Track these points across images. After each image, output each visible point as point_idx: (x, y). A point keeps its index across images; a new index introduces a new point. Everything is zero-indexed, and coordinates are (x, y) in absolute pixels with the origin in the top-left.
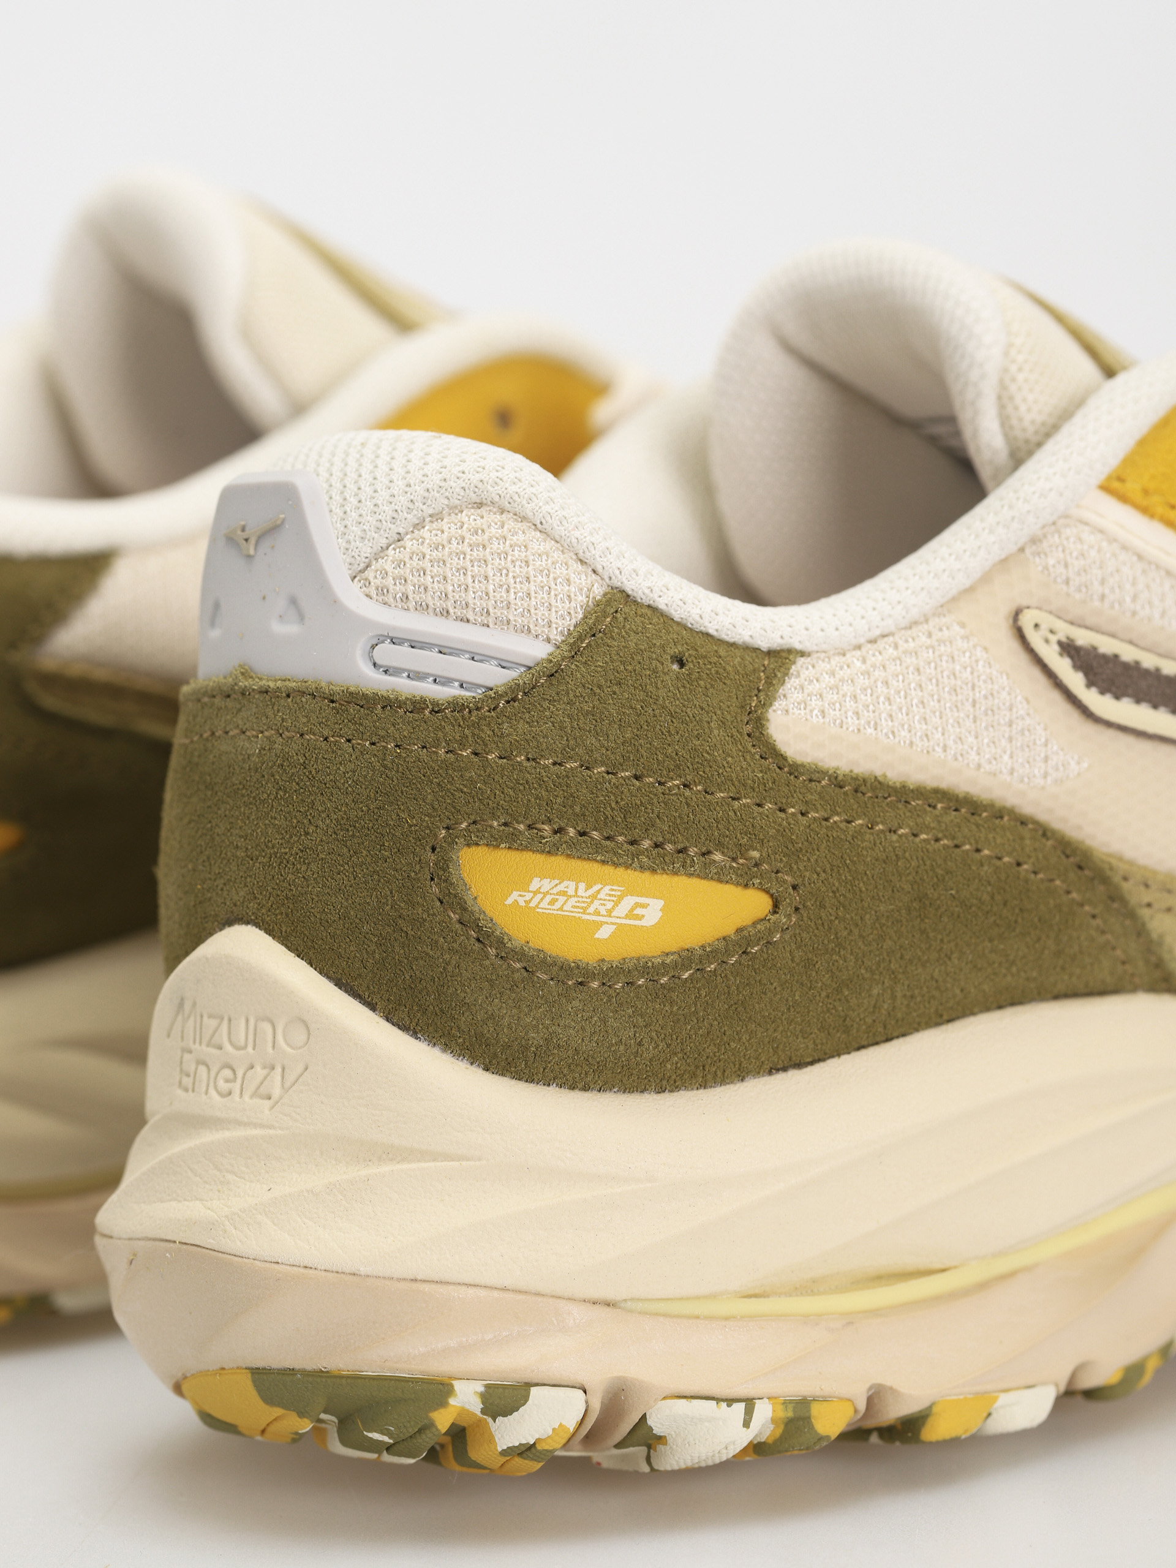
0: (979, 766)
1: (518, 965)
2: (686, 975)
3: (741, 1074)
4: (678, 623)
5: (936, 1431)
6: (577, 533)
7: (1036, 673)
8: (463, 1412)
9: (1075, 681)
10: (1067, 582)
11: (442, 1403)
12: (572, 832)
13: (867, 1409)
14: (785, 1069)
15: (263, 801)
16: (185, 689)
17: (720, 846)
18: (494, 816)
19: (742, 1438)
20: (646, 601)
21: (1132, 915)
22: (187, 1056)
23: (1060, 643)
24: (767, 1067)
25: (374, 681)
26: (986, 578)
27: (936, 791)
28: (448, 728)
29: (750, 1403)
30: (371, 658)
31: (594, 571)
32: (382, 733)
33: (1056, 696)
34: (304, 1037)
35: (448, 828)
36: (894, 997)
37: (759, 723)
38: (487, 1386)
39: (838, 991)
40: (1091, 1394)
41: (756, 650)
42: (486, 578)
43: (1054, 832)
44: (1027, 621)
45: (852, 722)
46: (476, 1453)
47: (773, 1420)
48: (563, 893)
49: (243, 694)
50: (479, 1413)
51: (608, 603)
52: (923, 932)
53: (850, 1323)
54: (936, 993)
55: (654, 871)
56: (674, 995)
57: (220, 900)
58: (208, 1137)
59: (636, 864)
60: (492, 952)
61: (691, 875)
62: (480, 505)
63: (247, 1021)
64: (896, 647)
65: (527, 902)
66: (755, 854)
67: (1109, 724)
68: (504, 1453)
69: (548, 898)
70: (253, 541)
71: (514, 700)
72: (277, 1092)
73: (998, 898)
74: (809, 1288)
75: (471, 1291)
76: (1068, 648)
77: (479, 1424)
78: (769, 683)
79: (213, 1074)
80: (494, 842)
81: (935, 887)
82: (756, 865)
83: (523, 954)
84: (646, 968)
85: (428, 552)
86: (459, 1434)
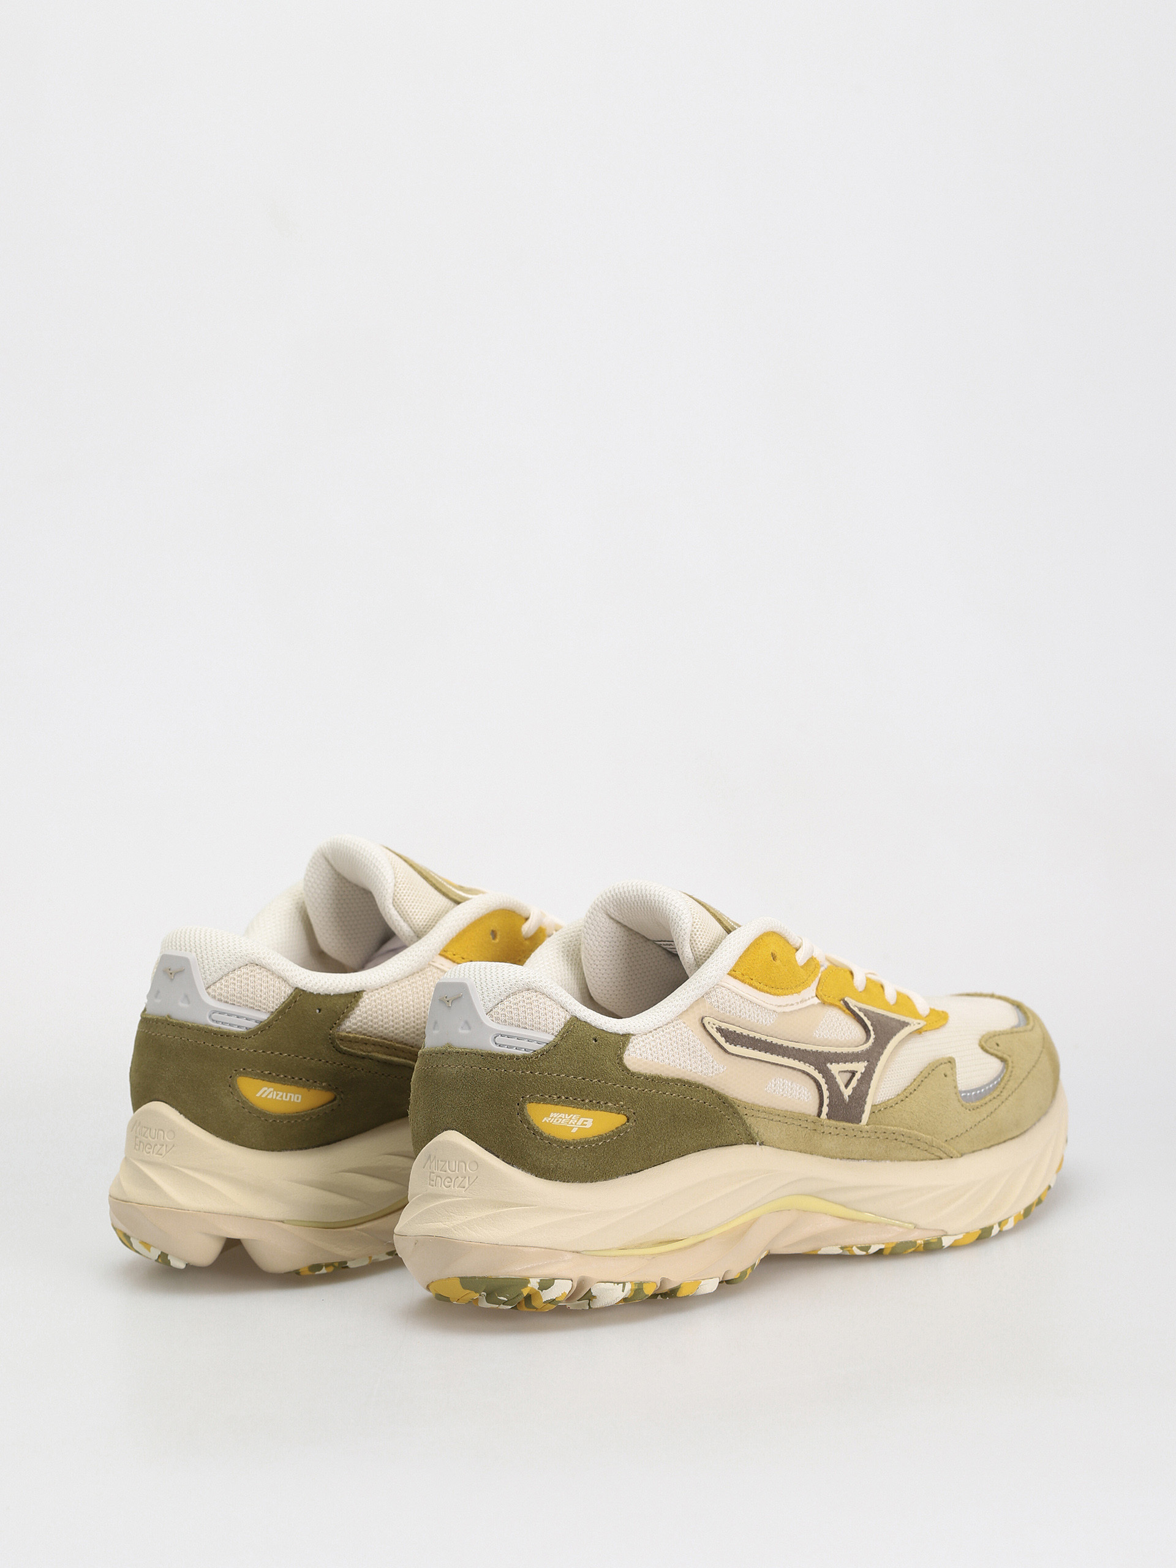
0: (691, 1070)
1: (547, 1142)
2: (600, 1144)
3: (617, 1175)
4: (594, 1027)
5: (682, 1293)
6: (561, 998)
7: (709, 1038)
8: (532, 1288)
9: (722, 1040)
10: (718, 1007)
11: (526, 1286)
12: (563, 1097)
13: (660, 1285)
14: (631, 1174)
15: (457, 1089)
16: (420, 1052)
17: (611, 1101)
18: (538, 1094)
19: (622, 1295)
20: (583, 1020)
21: (741, 1118)
22: (432, 1174)
23: (716, 1028)
24: (625, 1173)
25: (496, 1049)
26: (691, 1007)
27: (678, 1079)
28: (522, 1064)
29: (624, 1284)
30: (495, 1041)
31: (566, 1011)
32: (500, 1066)
33: (716, 1046)
34: (476, 1167)
35: (523, 1097)
36: (665, 1148)
37: (621, 1059)
38: (541, 1280)
39: (648, 1147)
40: (728, 1282)
41: (618, 1034)
42: (532, 1014)
43: (716, 1091)
44: (706, 1021)
45: (650, 1058)
46: (534, 1303)
47: (631, 1290)
48: (561, 1118)
49: (449, 1053)
50: (537, 1289)
51: (572, 1021)
52: (675, 1126)
53: (654, 1258)
54: (679, 1147)
55: (590, 1109)
56: (597, 1150)
57: (442, 1122)
58: (442, 1201)
59: (584, 1108)
60: (538, 1137)
61: (601, 1111)
62: (528, 990)
63: (456, 1162)
64: (663, 1031)
65: (549, 1121)
66: (622, 1103)
67: (733, 1054)
68: (545, 1302)
69: (556, 1119)
70: (450, 1002)
71: (543, 1054)
72: (467, 1186)
73: (698, 1114)
74: (639, 1246)
75: (535, 1249)
76: (719, 1030)
77: (537, 1293)
78: (624, 1046)
79: (443, 1180)
80: (539, 1101)
81: (678, 1112)
82: (622, 1106)
83: (549, 1138)
84: (588, 1142)
85: (512, 1005)
86: (528, 1298)
